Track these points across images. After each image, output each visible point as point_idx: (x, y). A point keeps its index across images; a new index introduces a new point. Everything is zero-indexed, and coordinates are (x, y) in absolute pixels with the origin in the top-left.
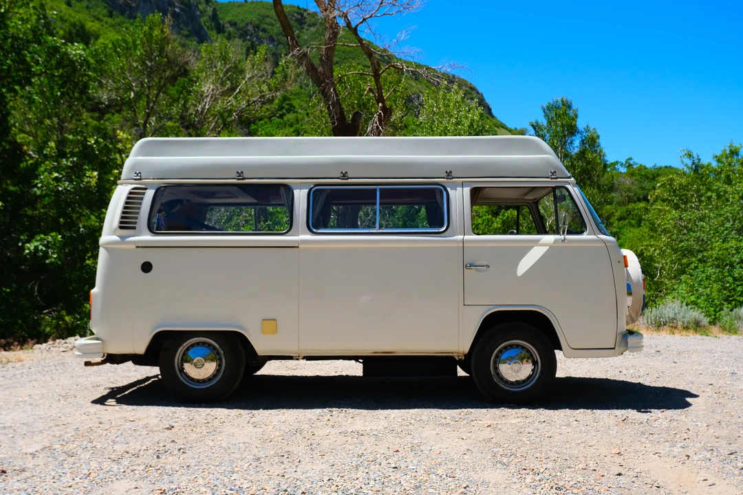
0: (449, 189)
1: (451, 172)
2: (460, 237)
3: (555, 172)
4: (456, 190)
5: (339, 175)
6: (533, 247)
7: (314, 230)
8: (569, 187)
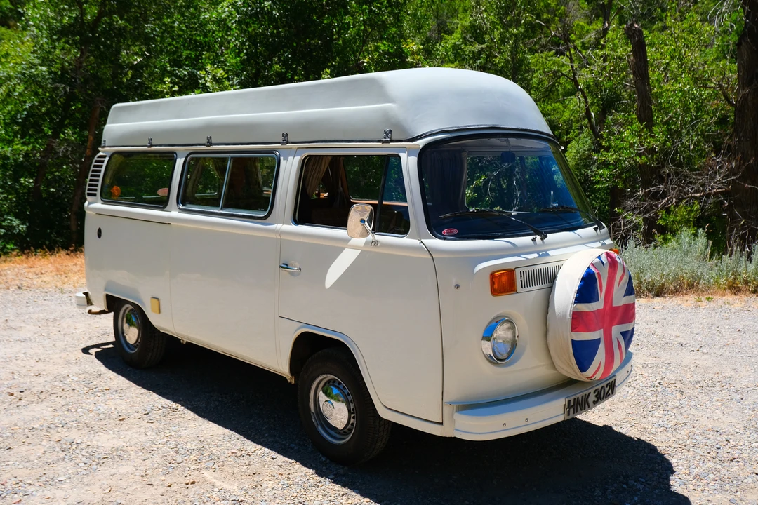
0: (282, 158)
1: (287, 135)
2: (279, 226)
3: (390, 131)
4: (287, 160)
5: (205, 141)
6: (343, 249)
7: (181, 206)
8: (403, 156)
